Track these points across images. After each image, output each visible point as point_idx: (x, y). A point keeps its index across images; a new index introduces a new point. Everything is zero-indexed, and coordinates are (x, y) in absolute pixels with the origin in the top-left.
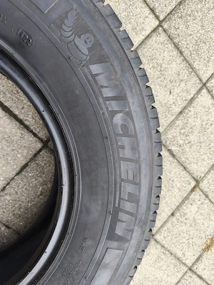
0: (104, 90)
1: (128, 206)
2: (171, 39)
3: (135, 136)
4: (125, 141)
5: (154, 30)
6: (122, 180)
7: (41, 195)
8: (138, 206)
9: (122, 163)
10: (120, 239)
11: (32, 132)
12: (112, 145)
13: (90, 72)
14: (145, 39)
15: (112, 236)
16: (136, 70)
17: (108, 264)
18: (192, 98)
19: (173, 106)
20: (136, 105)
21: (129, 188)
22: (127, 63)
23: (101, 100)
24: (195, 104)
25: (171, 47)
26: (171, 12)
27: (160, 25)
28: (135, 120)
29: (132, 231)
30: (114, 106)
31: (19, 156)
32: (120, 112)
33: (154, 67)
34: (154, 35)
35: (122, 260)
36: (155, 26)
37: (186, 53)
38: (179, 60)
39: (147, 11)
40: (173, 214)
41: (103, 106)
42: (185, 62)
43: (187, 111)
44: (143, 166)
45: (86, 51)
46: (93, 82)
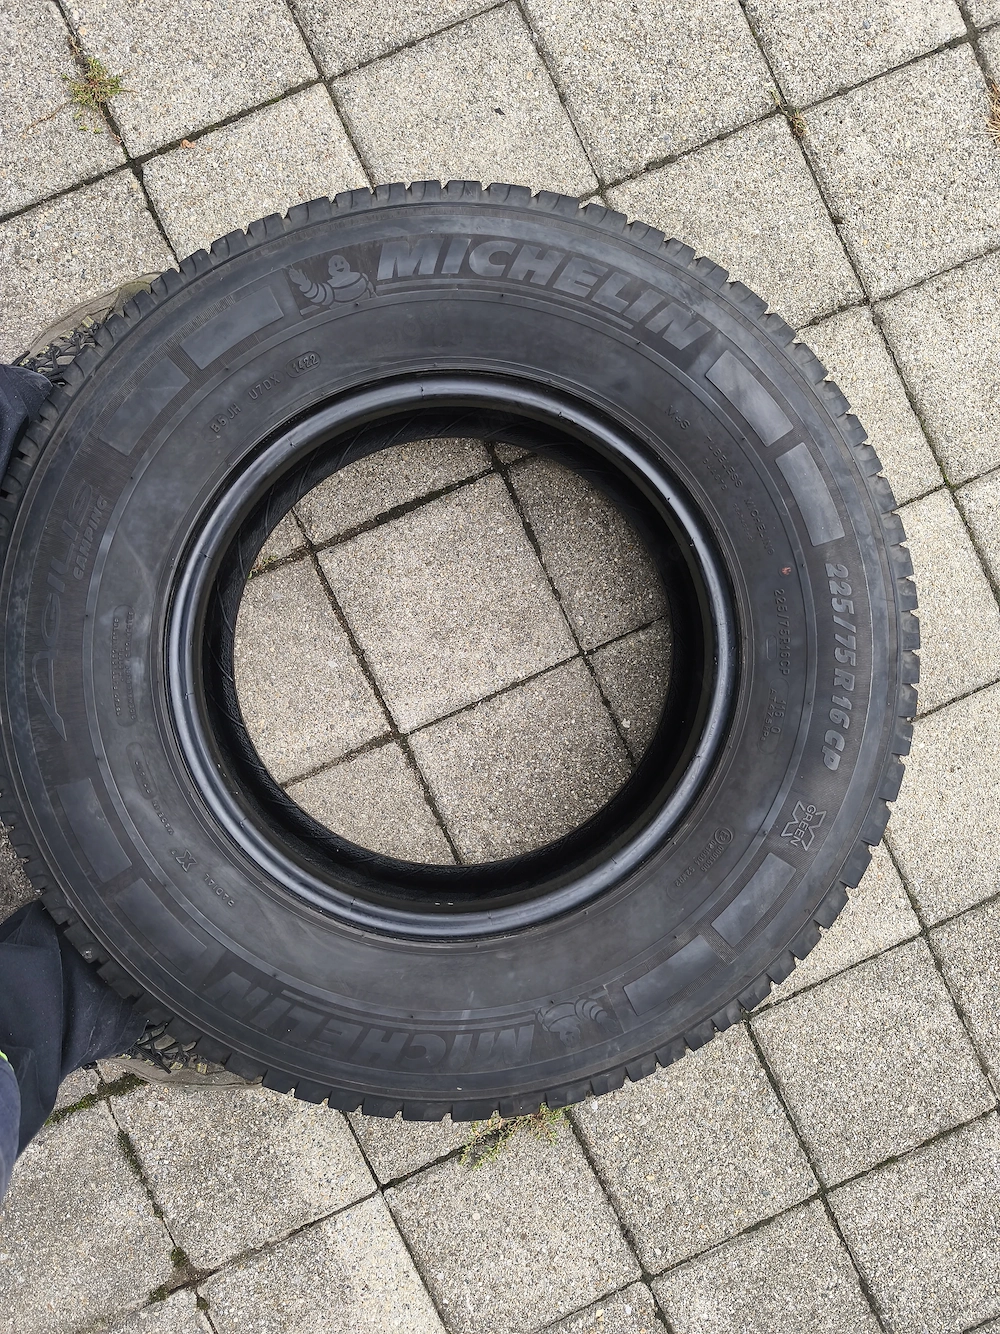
0: (423, 270)
1: (643, 305)
2: (370, 61)
3: (520, 243)
4: (521, 266)
5: (336, 104)
6: (588, 298)
7: (606, 527)
8: (653, 288)
9: (559, 285)
10: (702, 343)
11: (462, 483)
12: (517, 292)
13: (387, 281)
14: (349, 135)
15: (686, 359)
16: (410, 200)
17: (738, 388)
18: (539, 49)
19: (537, 115)
20: (467, 222)
21: (610, 290)
22: (393, 213)
23: (436, 281)
24: (554, 47)
25: (386, 70)
26: (306, 40)
27: (329, 83)
28: (493, 233)
29: (698, 317)
30: (453, 262)
31: (501, 530)
32: (467, 254)
33: (422, 138)
34: (346, 108)
35: (746, 360)
36: (327, 100)
37: (416, 28)
38: (426, 56)
39: (287, 107)
40: (836, 221)
41: (447, 281)
42: (437, 40)
43: (565, 79)
44: (583, 249)
45: (355, 276)
46: (404, 284)
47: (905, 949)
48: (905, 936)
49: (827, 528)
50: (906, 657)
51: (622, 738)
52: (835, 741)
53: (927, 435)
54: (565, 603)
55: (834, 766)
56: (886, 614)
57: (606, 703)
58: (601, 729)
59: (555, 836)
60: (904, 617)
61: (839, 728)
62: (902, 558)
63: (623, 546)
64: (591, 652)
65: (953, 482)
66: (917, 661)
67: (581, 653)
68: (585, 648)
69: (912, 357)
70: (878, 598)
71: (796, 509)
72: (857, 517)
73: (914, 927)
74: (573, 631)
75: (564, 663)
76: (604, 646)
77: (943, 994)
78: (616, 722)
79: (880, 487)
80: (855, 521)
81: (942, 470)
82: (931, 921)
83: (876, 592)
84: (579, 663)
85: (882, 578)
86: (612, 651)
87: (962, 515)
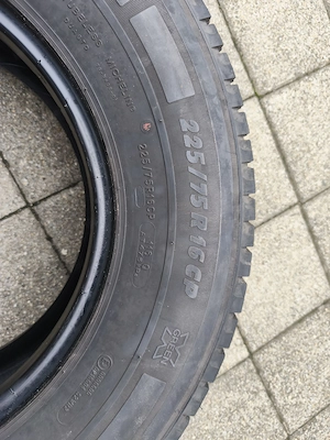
47: (241, 367)
48: (240, 359)
49: (179, 88)
50: (245, 200)
51: (62, 262)
52: (194, 273)
53: (244, 65)
54: (13, 169)
55: (194, 295)
56: (230, 164)
57: (49, 239)
58: (46, 257)
59: (18, 333)
60: (243, 167)
61: (197, 262)
62: (240, 119)
63: (53, 128)
64: (35, 204)
65: (260, 94)
66: (253, 202)
67: (28, 205)
68: (31, 201)
69: (234, 15)
70: (224, 151)
71: (151, 68)
72: (204, 79)
73: (246, 354)
74: (20, 190)
75: (16, 213)
76: (45, 199)
77: (261, 387)
78: (57, 251)
79: (221, 58)
80: (203, 82)
81: (253, 86)
82: (254, 348)
83: (222, 146)
84: (27, 212)
85: (226, 134)
86: (50, 202)
87: (265, 113)
